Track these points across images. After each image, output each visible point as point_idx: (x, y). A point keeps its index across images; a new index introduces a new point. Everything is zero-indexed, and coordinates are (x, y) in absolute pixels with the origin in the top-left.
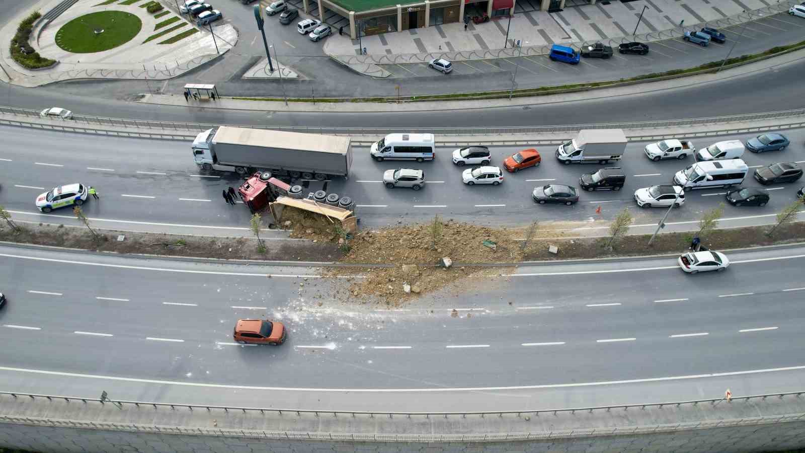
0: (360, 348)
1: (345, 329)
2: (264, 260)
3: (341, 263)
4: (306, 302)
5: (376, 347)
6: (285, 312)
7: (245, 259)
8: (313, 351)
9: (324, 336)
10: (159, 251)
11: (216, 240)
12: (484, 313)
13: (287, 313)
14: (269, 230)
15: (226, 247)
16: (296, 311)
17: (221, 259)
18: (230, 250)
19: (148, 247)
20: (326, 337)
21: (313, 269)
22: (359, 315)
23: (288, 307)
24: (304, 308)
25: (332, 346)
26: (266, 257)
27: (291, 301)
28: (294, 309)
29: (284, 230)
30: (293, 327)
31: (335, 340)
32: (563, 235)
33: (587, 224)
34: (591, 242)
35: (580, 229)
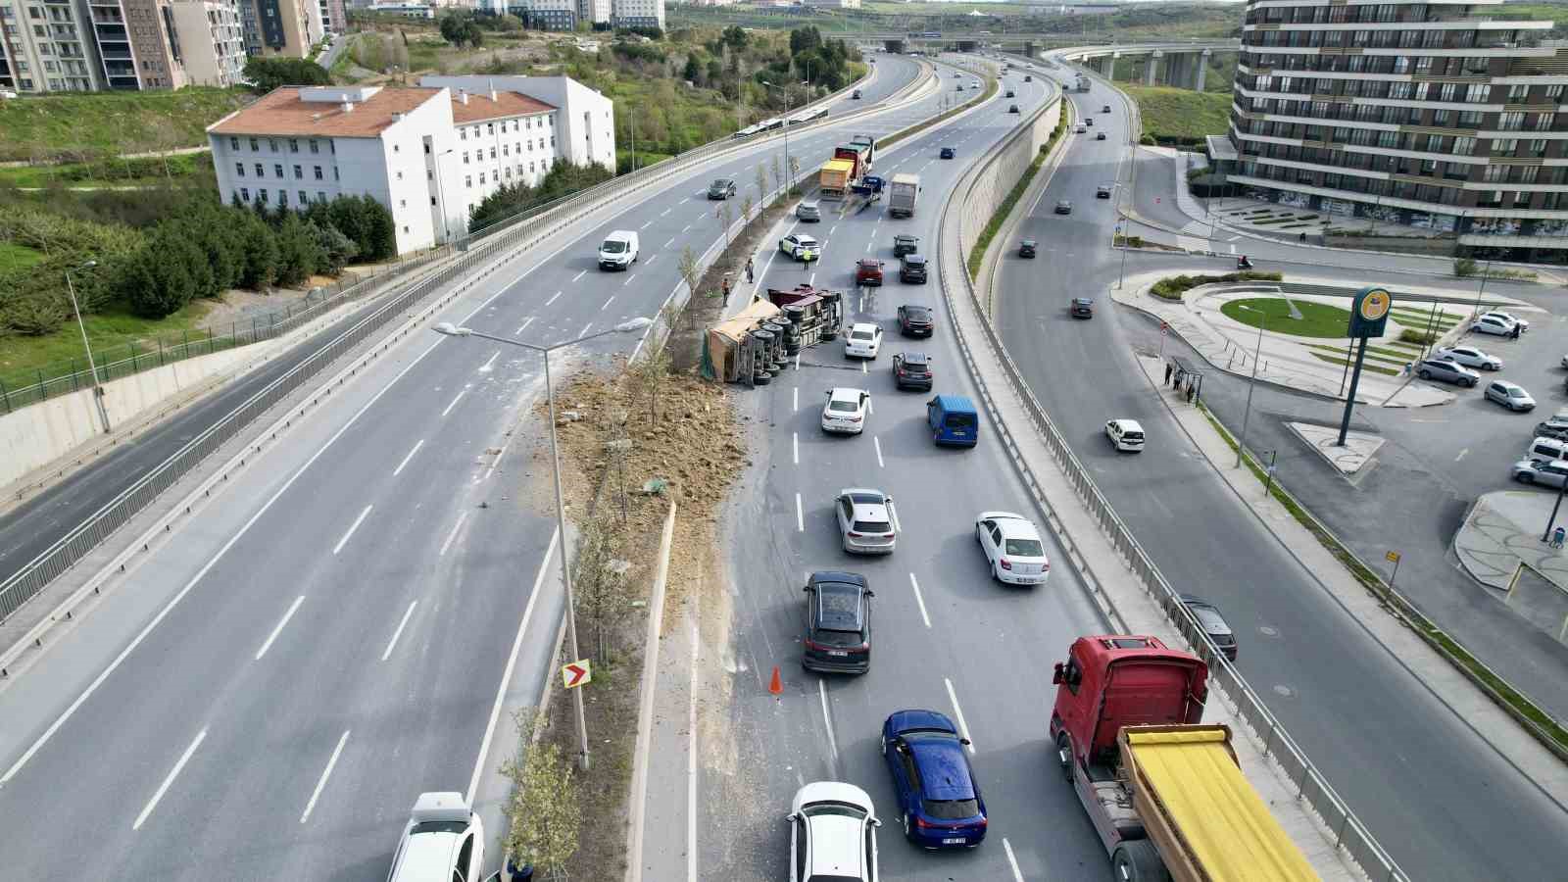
32: (674, 598)
33: (716, 655)
34: (630, 637)
35: (696, 636)
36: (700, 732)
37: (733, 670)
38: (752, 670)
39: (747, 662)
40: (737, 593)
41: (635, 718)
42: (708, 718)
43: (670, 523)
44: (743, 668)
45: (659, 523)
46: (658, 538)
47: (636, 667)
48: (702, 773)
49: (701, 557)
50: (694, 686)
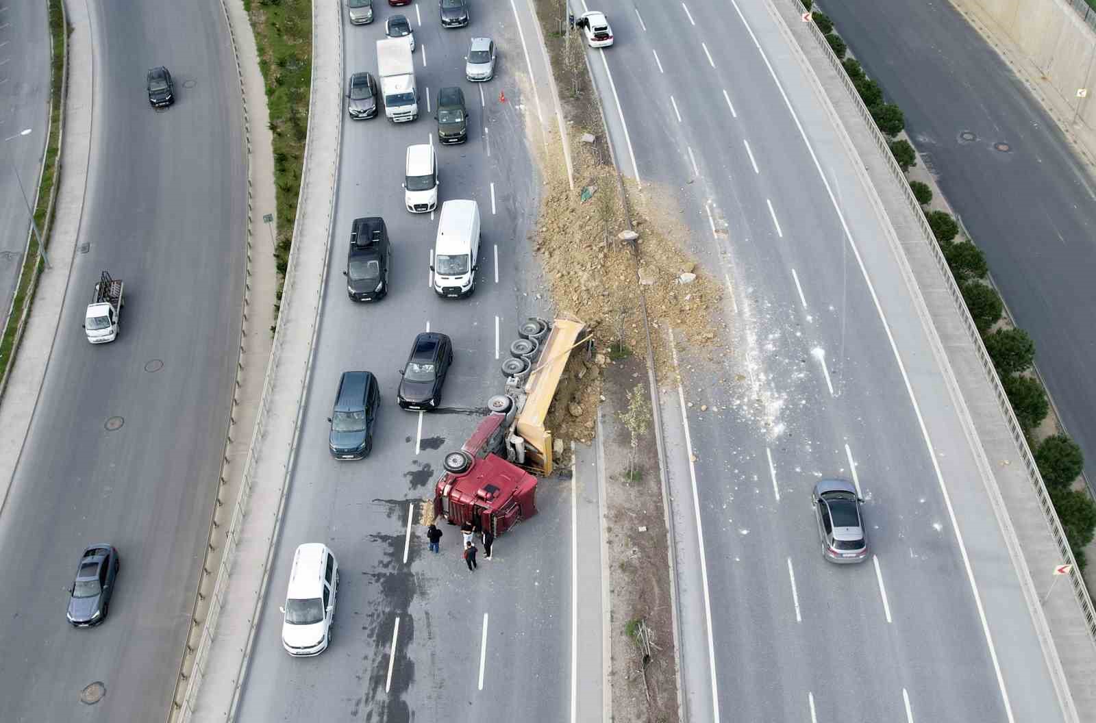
0: (811, 322)
1: (783, 342)
2: (659, 469)
3: (648, 360)
4: (741, 397)
5: (805, 304)
6: (770, 422)
7: (661, 500)
8: (833, 374)
9: (803, 363)
10: (664, 672)
11: (616, 565)
12: (715, 205)
13: (771, 419)
14: (574, 480)
15: (635, 538)
16: (764, 407)
17: (669, 542)
18: (643, 529)
19: (655, 700)
20: (804, 361)
21: (664, 399)
22: (750, 329)
23: (758, 418)
24: (754, 397)
25: (819, 353)
26: (651, 468)
27: (744, 417)
28: (760, 411)
29: (573, 457)
30: (796, 405)
31: (806, 351)
32: (554, 132)
33: (530, 111)
34: (569, 108)
35: (540, 117)
36: (531, 84)
37: (522, 107)
38: (513, 107)
39: (516, 110)
40: (524, 140)
41: (556, 79)
42: (529, 89)
43: (570, 172)
44: (517, 107)
45: (577, 170)
46: (573, 159)
47: (562, 96)
48: (528, 72)
49: (548, 158)
50: (537, 98)
